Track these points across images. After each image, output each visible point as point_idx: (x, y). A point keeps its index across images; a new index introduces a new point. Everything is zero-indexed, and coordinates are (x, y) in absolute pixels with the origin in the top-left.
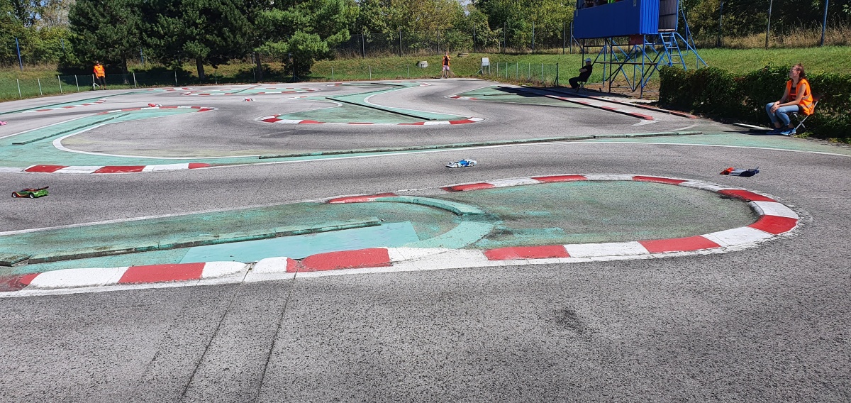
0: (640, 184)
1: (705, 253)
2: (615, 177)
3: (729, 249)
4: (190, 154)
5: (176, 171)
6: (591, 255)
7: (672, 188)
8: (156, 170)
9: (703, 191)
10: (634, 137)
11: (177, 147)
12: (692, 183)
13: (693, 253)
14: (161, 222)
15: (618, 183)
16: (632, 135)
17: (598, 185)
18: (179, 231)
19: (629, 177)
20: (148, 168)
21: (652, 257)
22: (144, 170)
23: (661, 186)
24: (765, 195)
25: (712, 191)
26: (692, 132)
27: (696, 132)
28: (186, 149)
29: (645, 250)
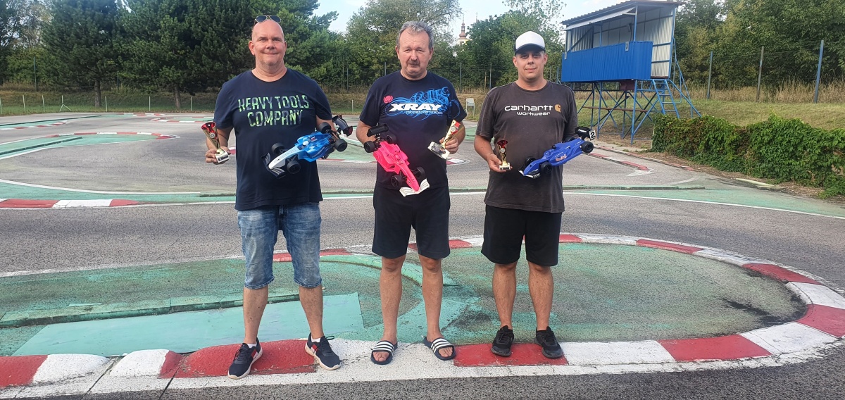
0: (645, 251)
1: (752, 364)
2: (614, 240)
3: (784, 359)
4: (122, 188)
5: (92, 209)
6: (596, 361)
7: (686, 258)
8: (69, 206)
9: (724, 265)
10: (630, 189)
11: (111, 179)
12: (709, 252)
13: (735, 365)
14: (31, 281)
15: (620, 248)
16: (628, 187)
17: (596, 249)
18: (46, 297)
19: (631, 240)
20: (62, 204)
21: (680, 370)
22: (54, 206)
23: (672, 254)
24: (802, 273)
25: (736, 266)
26: (694, 186)
27: (698, 186)
28: (119, 182)
29: (668, 357)
